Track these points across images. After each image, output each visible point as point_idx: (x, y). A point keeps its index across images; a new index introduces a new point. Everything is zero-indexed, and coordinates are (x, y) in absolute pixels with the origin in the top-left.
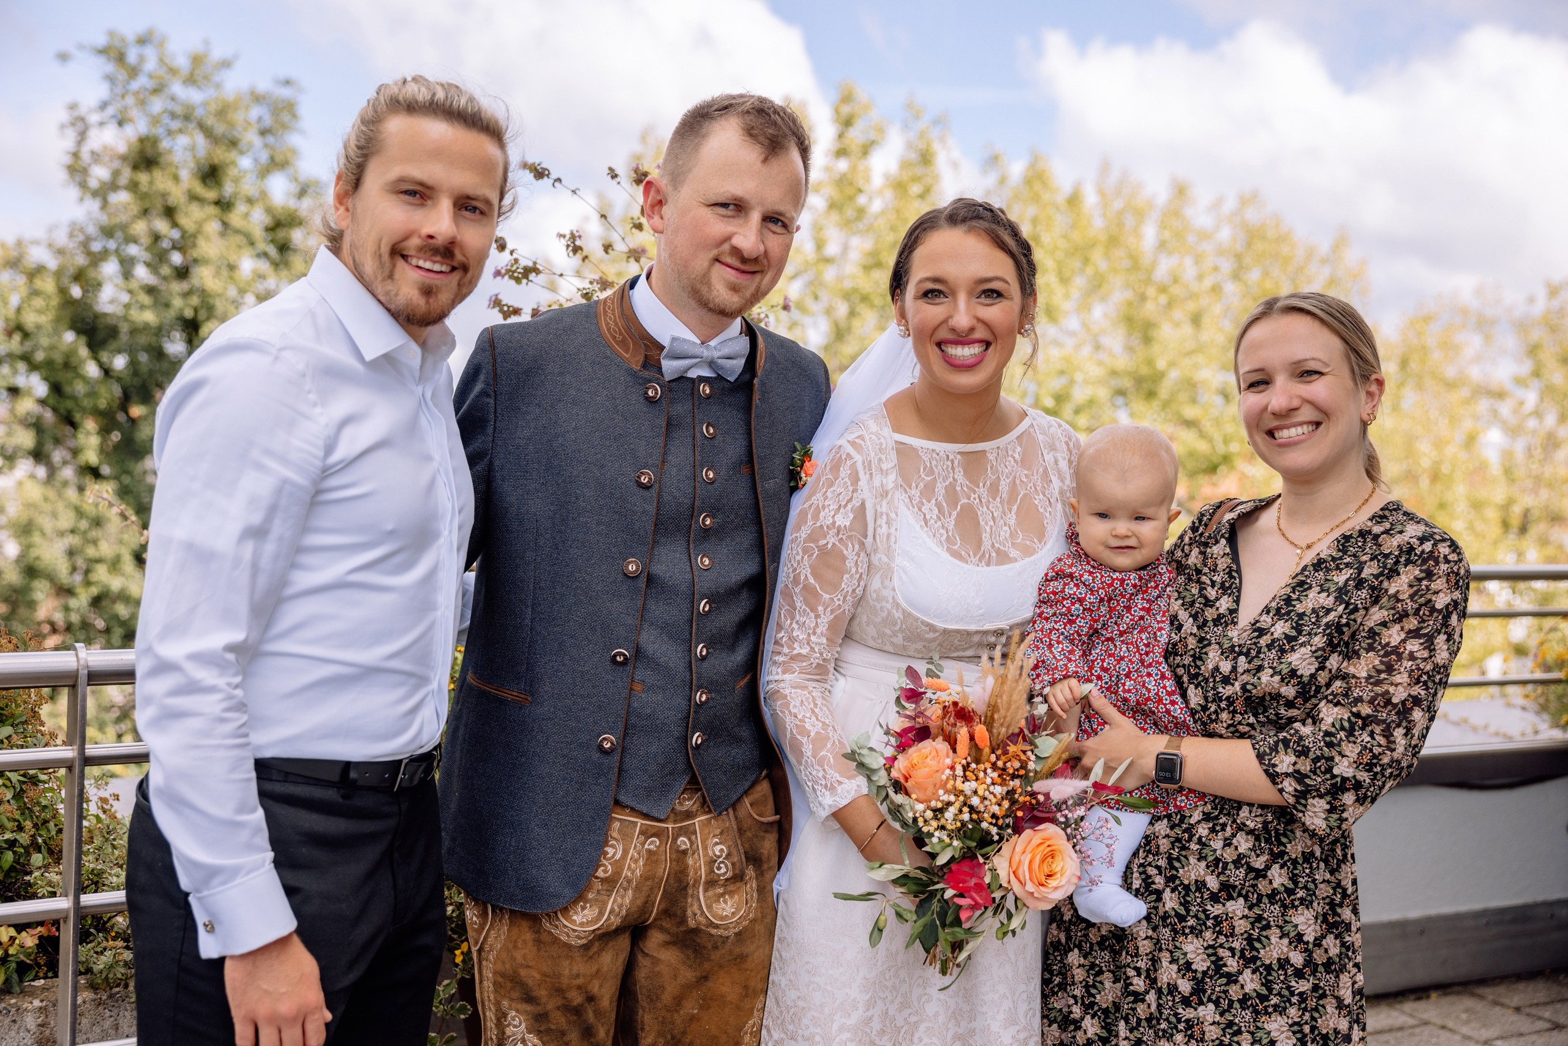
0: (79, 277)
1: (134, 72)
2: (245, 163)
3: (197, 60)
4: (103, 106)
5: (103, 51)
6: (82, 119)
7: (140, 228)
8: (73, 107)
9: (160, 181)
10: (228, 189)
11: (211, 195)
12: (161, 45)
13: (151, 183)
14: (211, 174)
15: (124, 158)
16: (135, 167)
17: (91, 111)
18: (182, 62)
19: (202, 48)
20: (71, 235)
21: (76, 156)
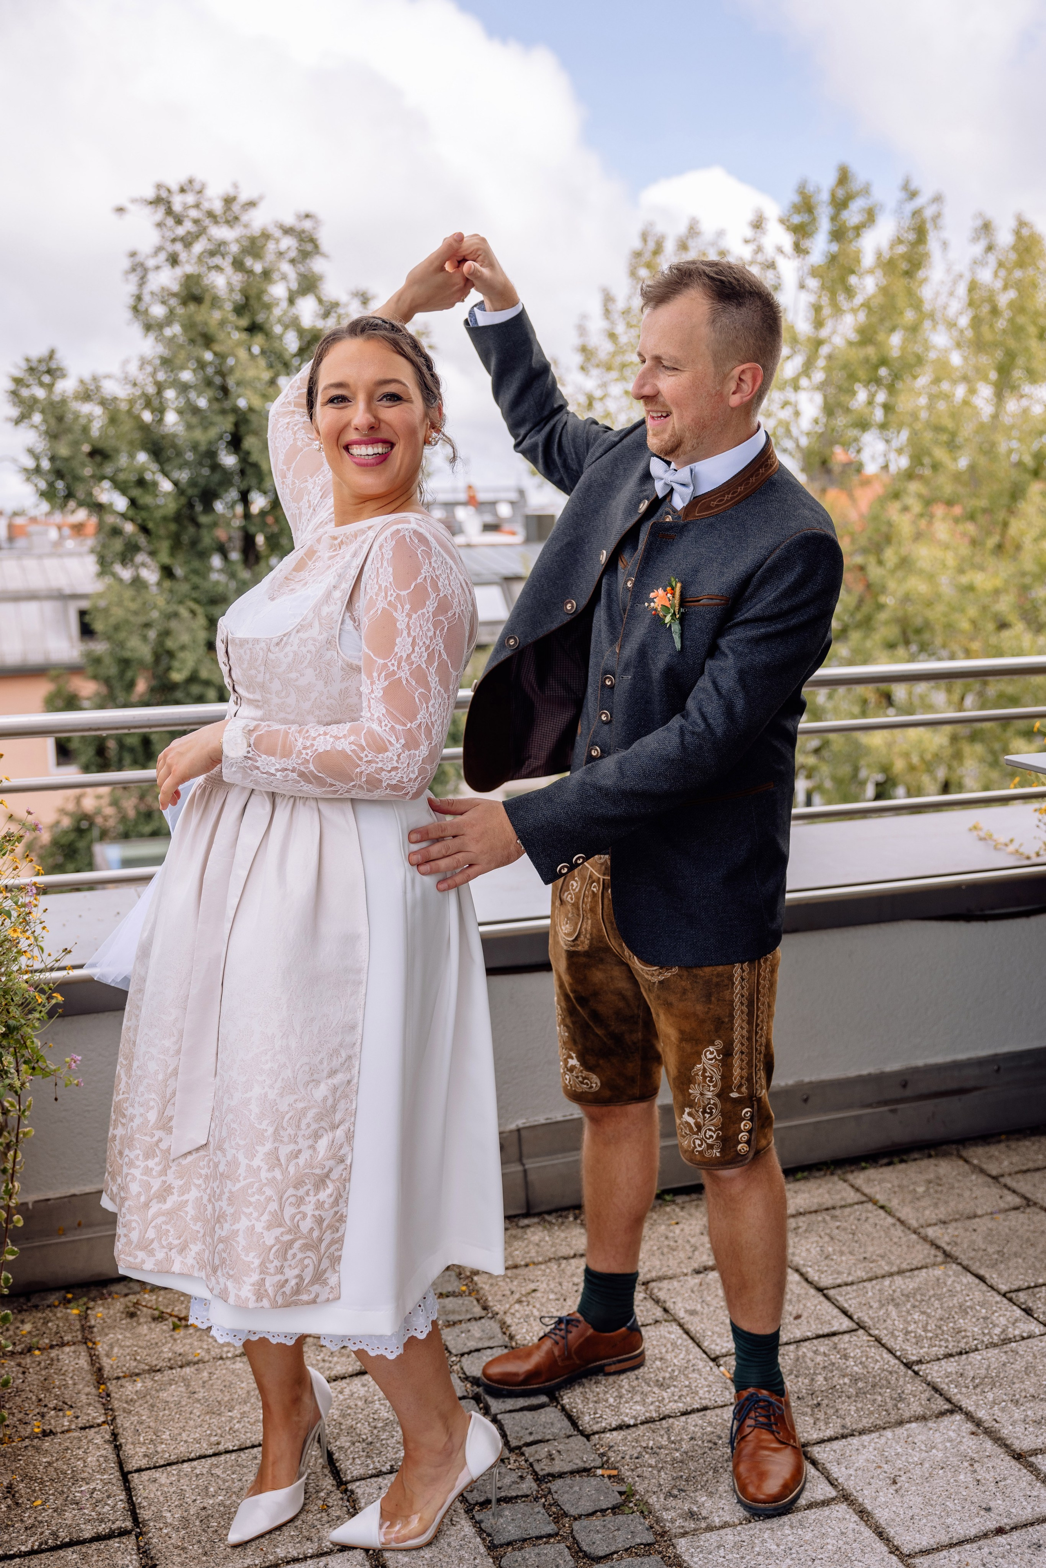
0: (147, 402)
1: (178, 219)
2: (277, 292)
3: (229, 201)
4: (159, 249)
5: (150, 203)
6: (142, 265)
8: (133, 254)
9: (204, 312)
10: (261, 315)
11: (246, 322)
12: (199, 192)
13: (199, 315)
14: (246, 305)
15: (176, 295)
16: (184, 303)
17: (147, 257)
18: (217, 206)
19: (232, 192)
20: (141, 367)
21: (139, 298)
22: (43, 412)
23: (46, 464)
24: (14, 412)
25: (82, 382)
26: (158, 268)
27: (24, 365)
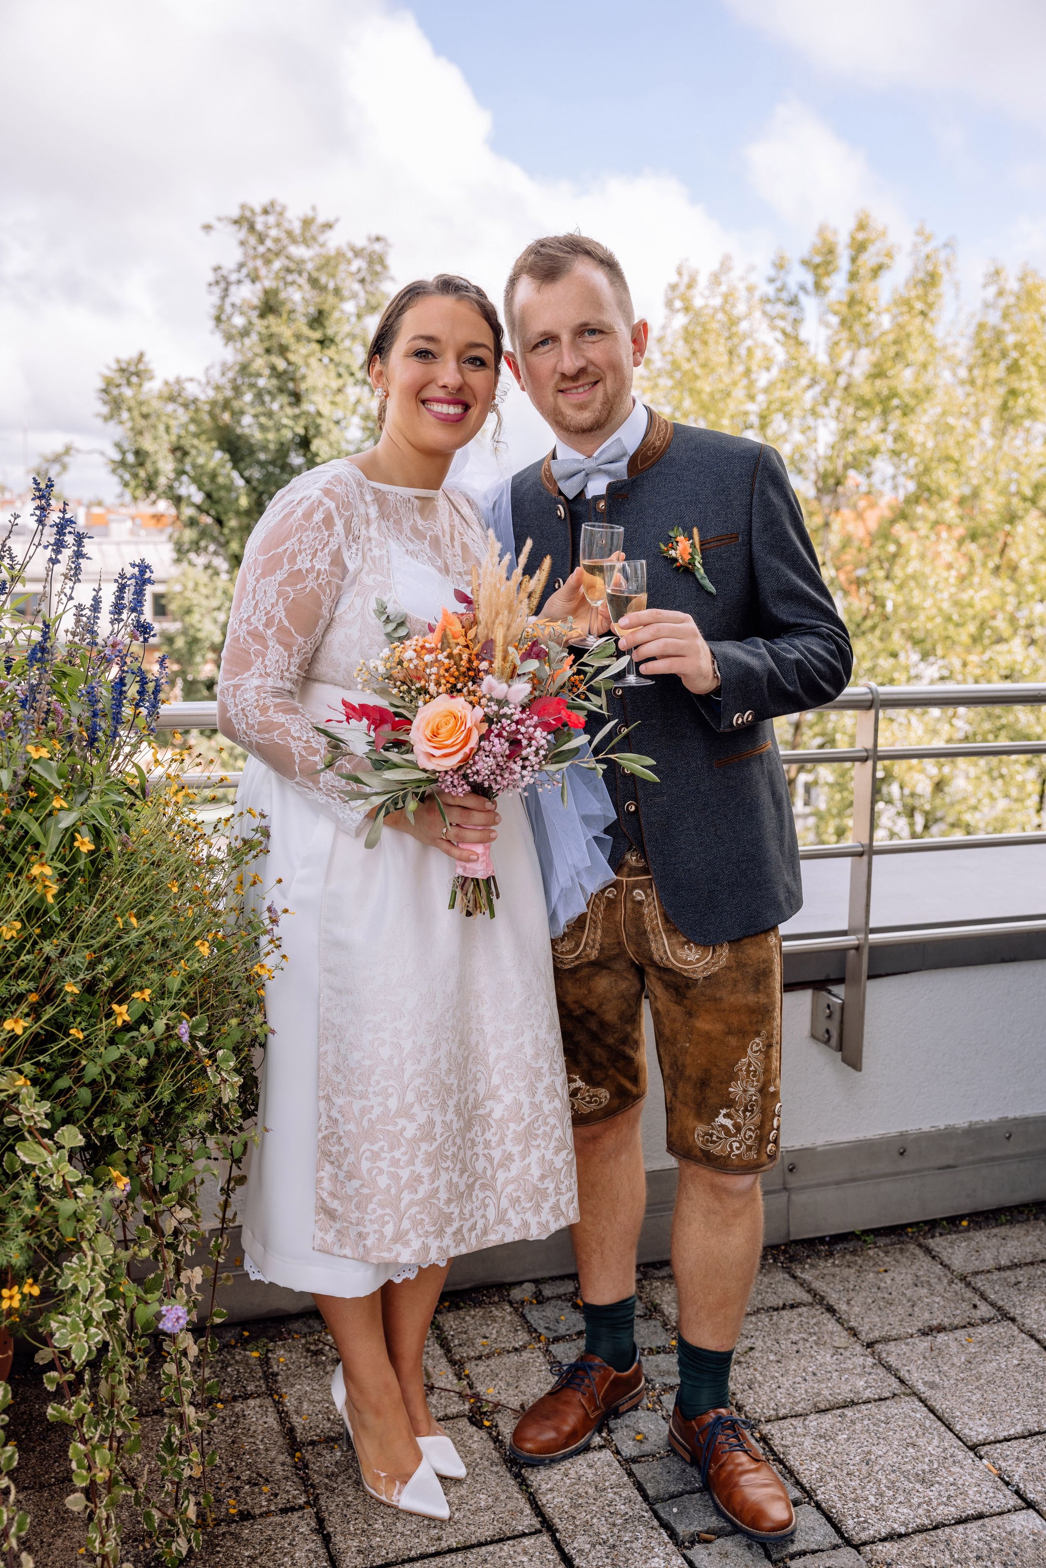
0: (226, 405)
1: (261, 238)
2: (347, 307)
3: (307, 223)
4: (241, 266)
5: (235, 222)
6: (224, 278)
8: (217, 269)
9: (277, 325)
10: (331, 329)
11: (316, 335)
12: (281, 213)
14: (318, 320)
15: (255, 308)
16: (262, 314)
17: (231, 272)
19: (310, 214)
20: (223, 373)
21: (221, 309)
22: (130, 410)
23: (131, 458)
24: (105, 409)
25: (166, 383)
27: (114, 366)
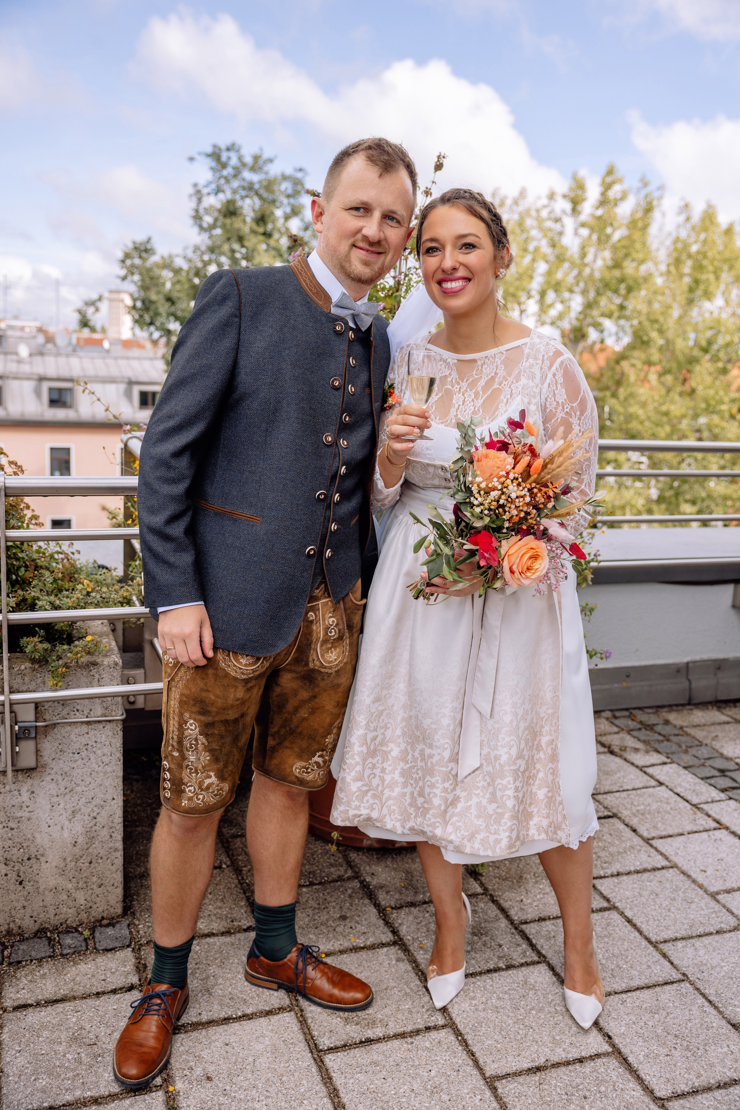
1: (224, 166)
2: (279, 213)
3: (256, 158)
4: (210, 183)
5: (209, 156)
6: (200, 191)
7: (226, 247)
9: (237, 223)
10: (270, 226)
11: (261, 230)
12: (238, 151)
13: (232, 224)
15: (219, 211)
16: (225, 216)
17: (203, 187)
18: (248, 160)
19: (258, 153)
20: (194, 252)
21: (197, 211)
22: (140, 274)
23: (139, 304)
24: (123, 272)
25: (163, 258)
26: (209, 194)
27: (132, 245)
